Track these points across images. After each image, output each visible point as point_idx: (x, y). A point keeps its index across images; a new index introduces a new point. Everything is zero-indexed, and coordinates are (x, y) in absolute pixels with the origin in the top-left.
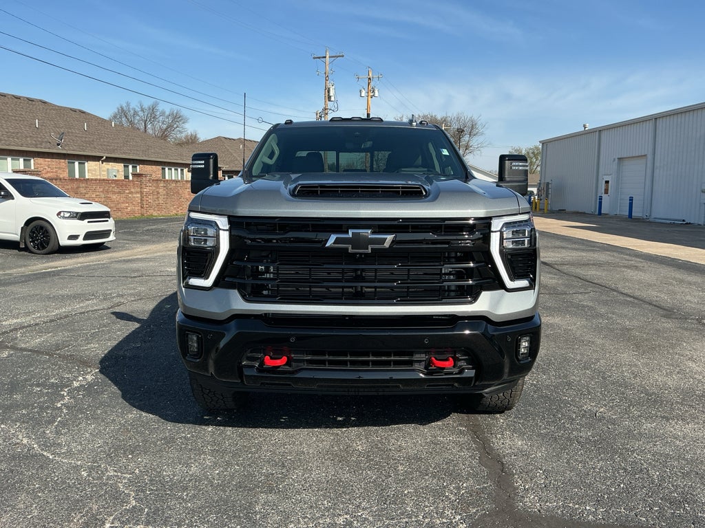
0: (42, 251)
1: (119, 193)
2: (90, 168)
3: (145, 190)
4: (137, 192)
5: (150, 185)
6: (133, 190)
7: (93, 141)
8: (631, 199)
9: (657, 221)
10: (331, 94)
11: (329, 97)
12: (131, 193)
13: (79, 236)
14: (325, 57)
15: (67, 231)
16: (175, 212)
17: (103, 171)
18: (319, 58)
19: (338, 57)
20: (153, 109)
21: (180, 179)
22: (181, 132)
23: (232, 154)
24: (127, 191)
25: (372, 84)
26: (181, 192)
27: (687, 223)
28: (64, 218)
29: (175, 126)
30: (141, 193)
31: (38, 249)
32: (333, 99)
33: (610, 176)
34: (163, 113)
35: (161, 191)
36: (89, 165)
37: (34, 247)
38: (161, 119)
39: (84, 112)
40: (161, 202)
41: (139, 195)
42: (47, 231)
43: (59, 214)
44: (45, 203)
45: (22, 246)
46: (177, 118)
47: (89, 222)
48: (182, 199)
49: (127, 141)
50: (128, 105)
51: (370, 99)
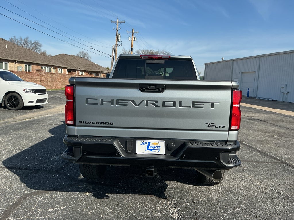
0: (15, 109)
1: (31, 78)
2: (10, 66)
3: (42, 77)
4: (39, 78)
5: (45, 75)
6: (37, 77)
7: (11, 53)
8: (249, 89)
9: (260, 98)
10: (119, 38)
11: (118, 40)
12: (36, 78)
13: (34, 101)
14: (117, 22)
15: (28, 99)
16: (54, 88)
17: (16, 67)
18: (114, 22)
19: (122, 22)
20: (26, 40)
21: (49, 72)
22: (39, 51)
23: (70, 62)
24: (34, 78)
25: (134, 35)
26: (57, 79)
27: (274, 100)
28: (27, 92)
29: (36, 48)
30: (41, 79)
31: (12, 107)
32: (119, 40)
33: (237, 80)
34: (31, 42)
35: (49, 78)
36: (9, 64)
37: (10, 107)
38: (30, 44)
39: (4, 40)
40: (48, 83)
41: (39, 80)
42: (17, 99)
43: (24, 90)
44: (16, 84)
45: (3, 105)
46: (37, 44)
47: (38, 94)
48: (57, 82)
49: (25, 54)
50: (15, 37)
51: (133, 41)
